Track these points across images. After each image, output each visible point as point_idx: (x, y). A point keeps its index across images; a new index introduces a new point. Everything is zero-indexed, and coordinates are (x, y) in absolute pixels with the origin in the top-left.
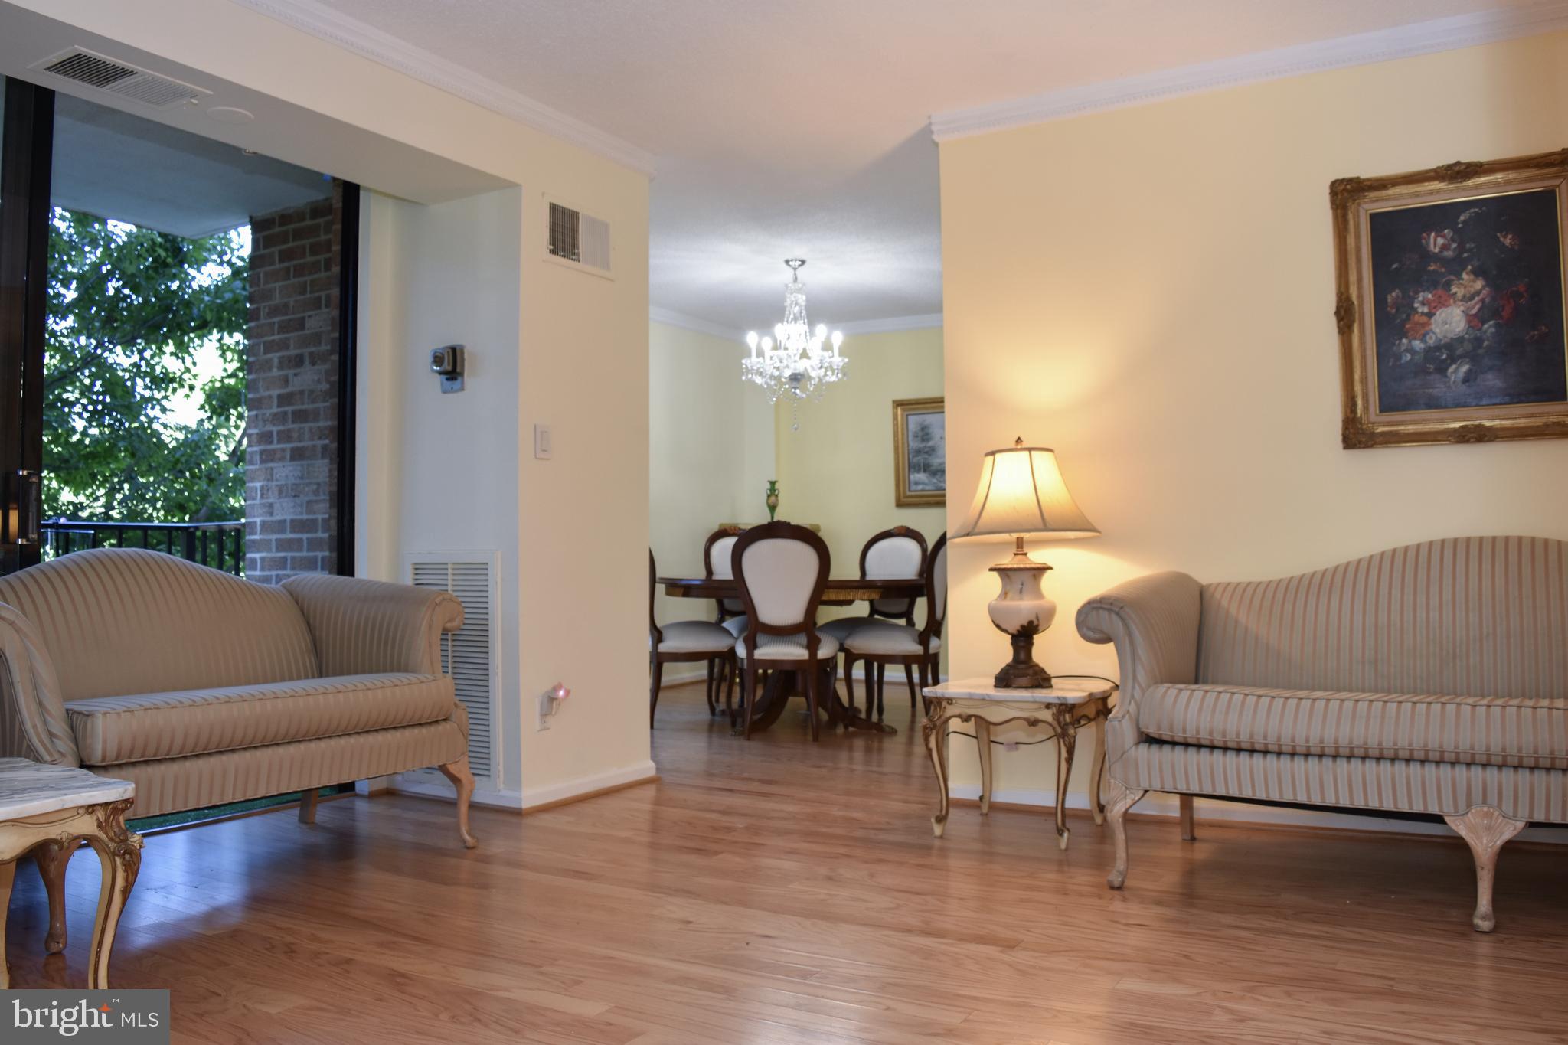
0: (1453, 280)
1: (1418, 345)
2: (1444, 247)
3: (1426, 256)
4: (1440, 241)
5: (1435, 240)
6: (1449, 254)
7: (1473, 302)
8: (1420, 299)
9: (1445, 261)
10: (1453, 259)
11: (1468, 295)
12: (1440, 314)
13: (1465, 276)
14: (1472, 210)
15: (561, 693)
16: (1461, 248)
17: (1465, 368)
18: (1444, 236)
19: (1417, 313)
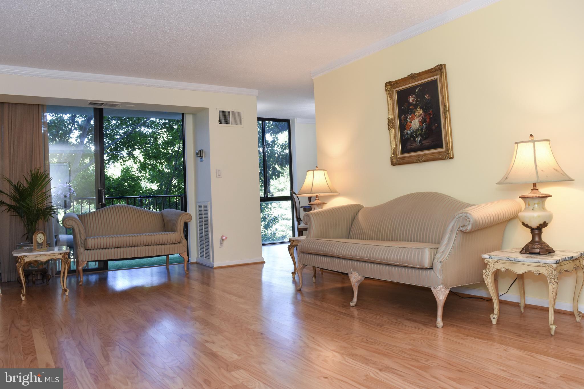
0: (415, 111)
1: (409, 132)
2: (413, 101)
3: (410, 104)
4: (412, 99)
5: (411, 98)
6: (414, 102)
7: (420, 117)
8: (409, 117)
9: (414, 105)
10: (415, 104)
11: (419, 115)
12: (413, 122)
13: (418, 109)
14: (419, 88)
15: (224, 238)
16: (417, 101)
17: (420, 138)
18: (413, 97)
19: (408, 122)
